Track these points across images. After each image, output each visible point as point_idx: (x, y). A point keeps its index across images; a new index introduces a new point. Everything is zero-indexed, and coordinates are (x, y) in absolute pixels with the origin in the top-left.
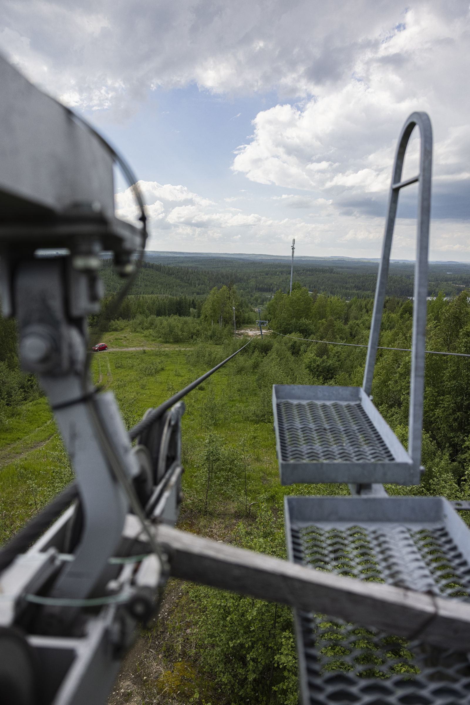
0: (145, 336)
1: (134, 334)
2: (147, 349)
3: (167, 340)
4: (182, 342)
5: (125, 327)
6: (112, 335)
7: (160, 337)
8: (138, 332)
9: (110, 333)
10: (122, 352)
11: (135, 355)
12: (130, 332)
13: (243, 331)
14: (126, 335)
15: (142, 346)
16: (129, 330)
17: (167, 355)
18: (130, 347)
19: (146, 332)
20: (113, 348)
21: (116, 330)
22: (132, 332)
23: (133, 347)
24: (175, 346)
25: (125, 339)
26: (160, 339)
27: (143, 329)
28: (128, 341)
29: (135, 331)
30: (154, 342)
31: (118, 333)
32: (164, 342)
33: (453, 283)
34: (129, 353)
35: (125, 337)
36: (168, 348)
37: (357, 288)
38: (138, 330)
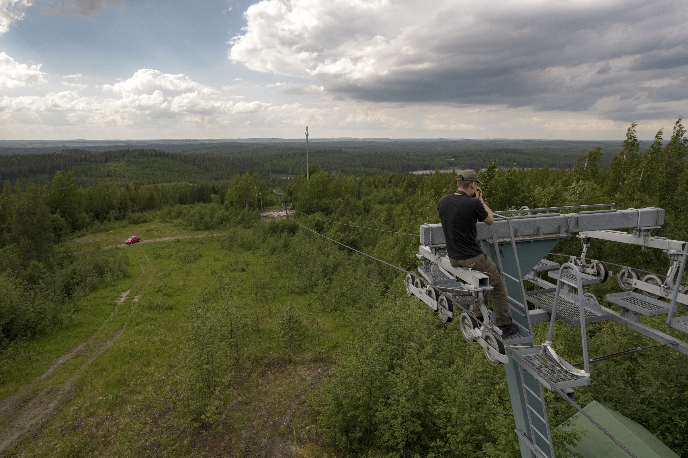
0: (175, 226)
1: (164, 224)
2: (180, 237)
3: (198, 228)
4: (212, 228)
5: (153, 218)
6: (142, 227)
7: (191, 225)
8: (167, 222)
9: (140, 225)
10: (155, 243)
11: (169, 245)
12: (159, 222)
13: (267, 213)
14: (156, 226)
15: (175, 235)
16: (157, 220)
17: (201, 242)
18: (163, 237)
19: (176, 222)
20: (146, 239)
21: (145, 222)
22: (161, 222)
23: (166, 237)
24: (207, 232)
25: (156, 229)
26: (191, 227)
27: (171, 218)
28: (159, 231)
29: (164, 221)
30: (185, 231)
31: (147, 224)
32: (195, 230)
33: (444, 158)
34: (163, 243)
35: (156, 228)
36: (201, 235)
37: (365, 166)
38: (167, 220)
